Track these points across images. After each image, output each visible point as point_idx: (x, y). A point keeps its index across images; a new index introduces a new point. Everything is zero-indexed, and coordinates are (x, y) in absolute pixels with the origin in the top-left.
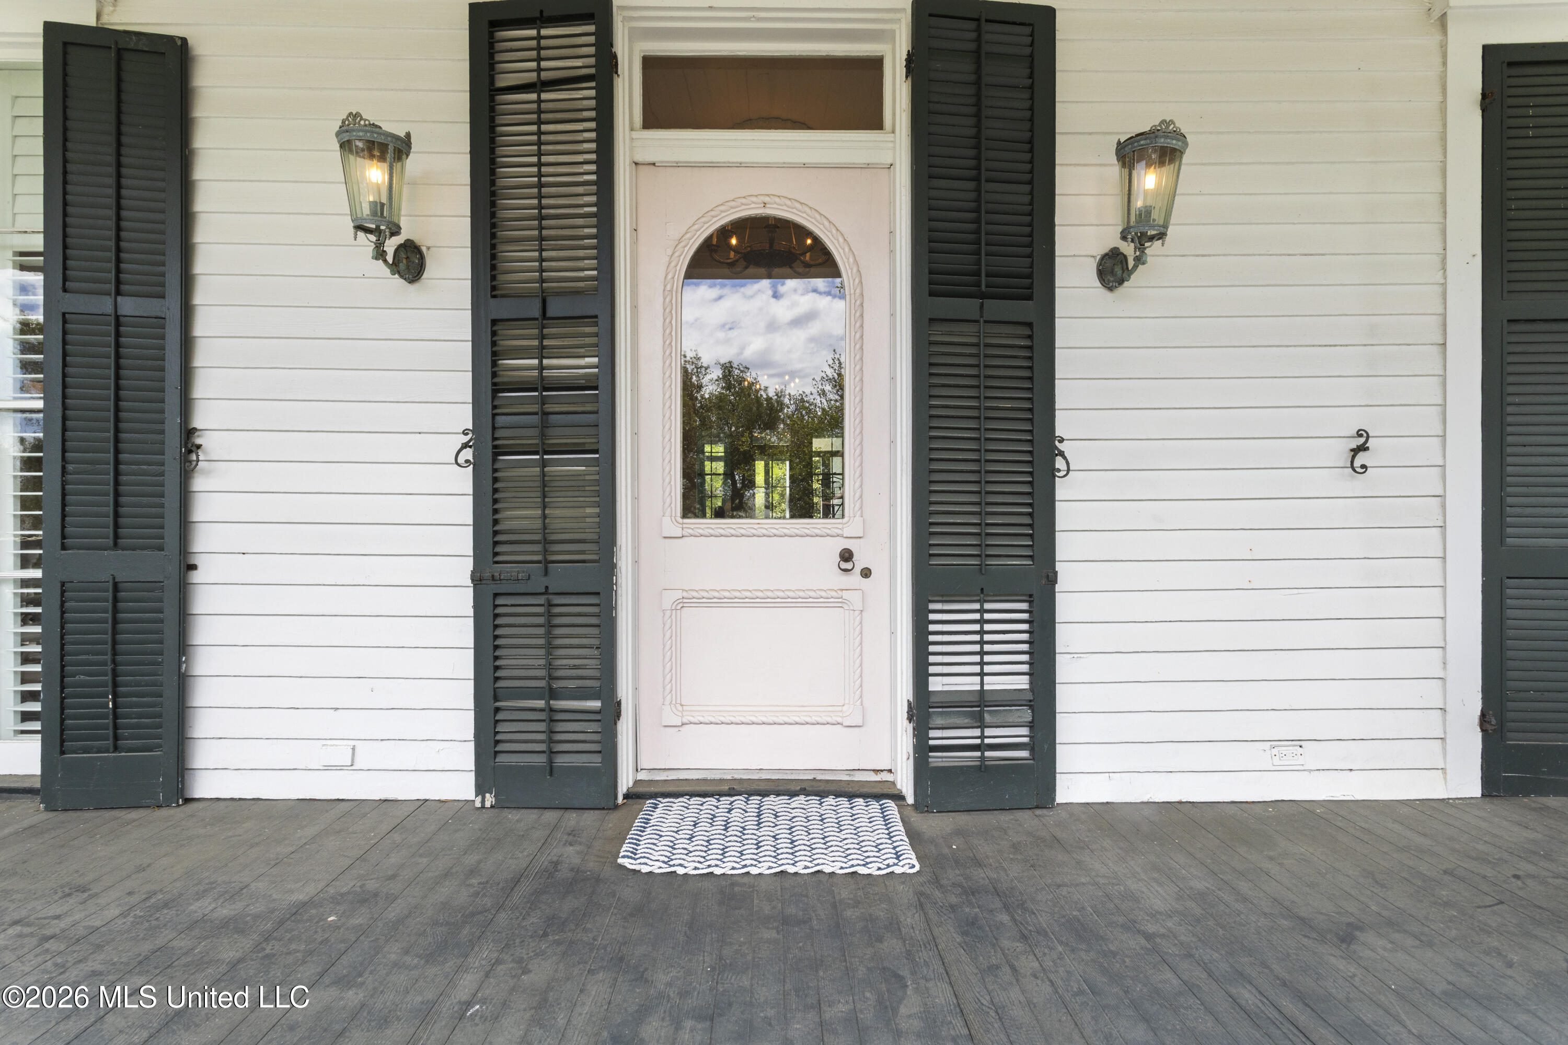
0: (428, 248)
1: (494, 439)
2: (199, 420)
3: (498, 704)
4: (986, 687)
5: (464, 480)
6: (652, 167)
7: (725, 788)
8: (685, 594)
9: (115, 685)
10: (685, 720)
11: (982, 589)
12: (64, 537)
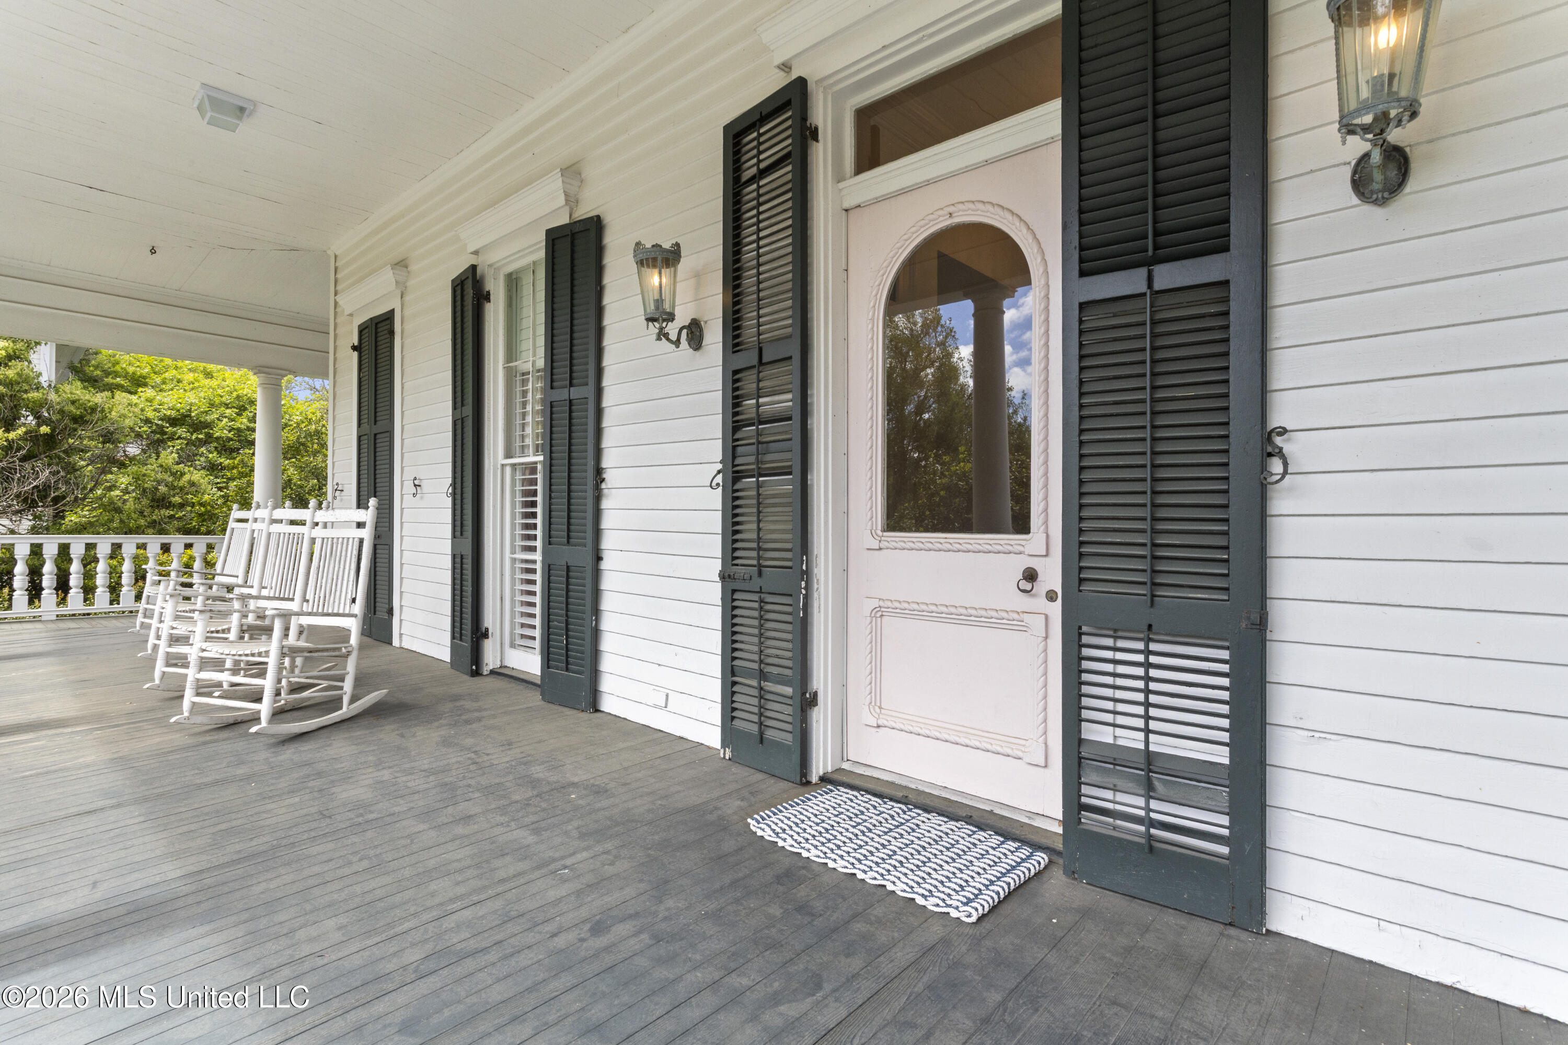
0: (706, 322)
1: (734, 466)
2: (605, 464)
3: (736, 679)
4: (1151, 749)
5: (715, 499)
6: (858, 209)
7: (900, 794)
8: (881, 603)
9: (567, 630)
10: (880, 722)
11: (1150, 626)
12: (550, 537)
